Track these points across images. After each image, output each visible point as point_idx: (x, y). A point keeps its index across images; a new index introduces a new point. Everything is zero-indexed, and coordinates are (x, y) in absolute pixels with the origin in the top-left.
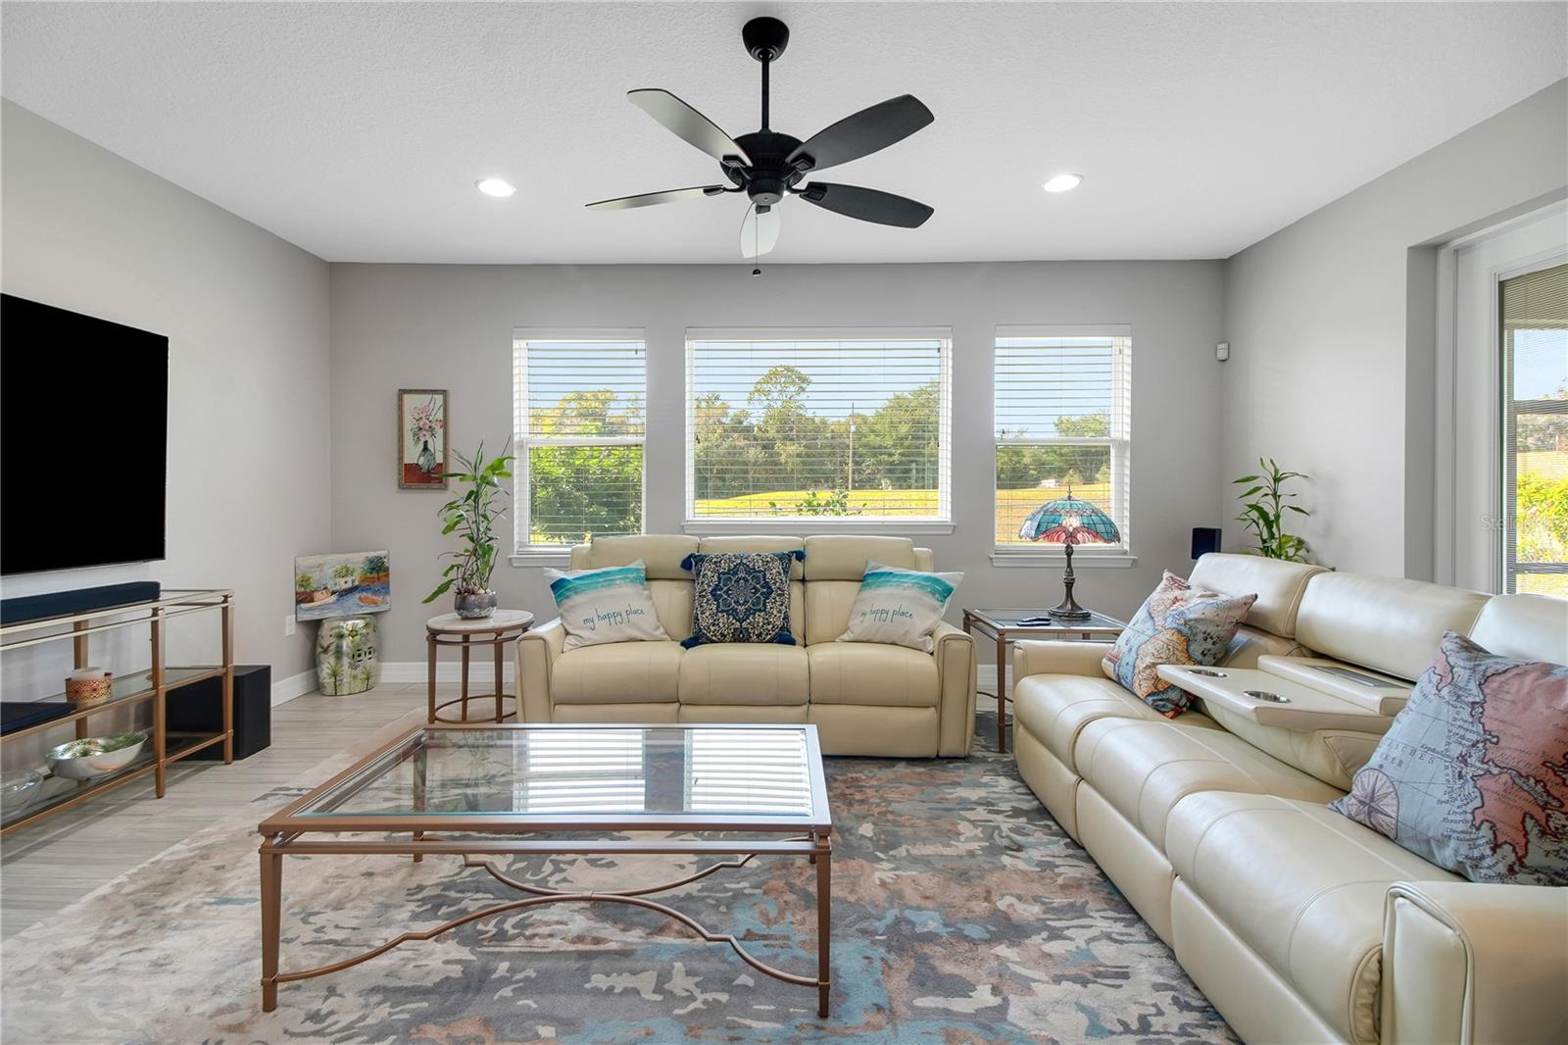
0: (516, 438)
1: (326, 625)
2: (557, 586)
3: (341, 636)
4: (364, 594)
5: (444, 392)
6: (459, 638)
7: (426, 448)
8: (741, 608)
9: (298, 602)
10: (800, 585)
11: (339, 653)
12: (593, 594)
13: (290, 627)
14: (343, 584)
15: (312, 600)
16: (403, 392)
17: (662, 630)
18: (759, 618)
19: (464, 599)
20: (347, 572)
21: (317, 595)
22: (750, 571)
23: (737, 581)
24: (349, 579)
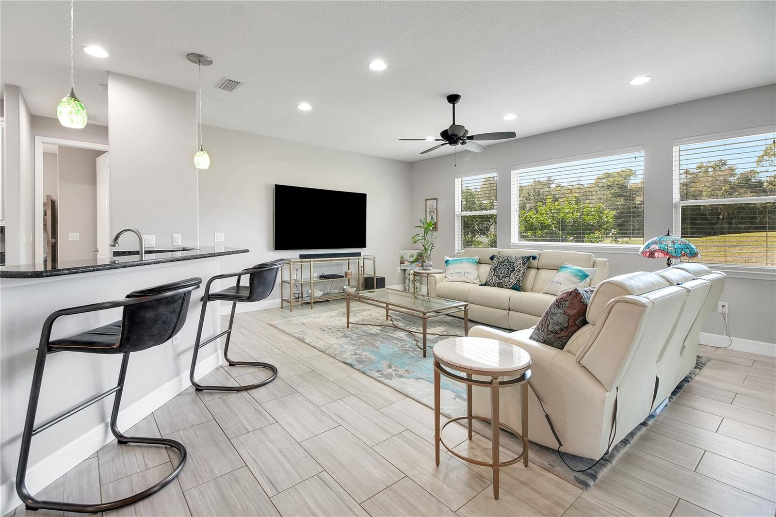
0: (456, 213)
1: (407, 271)
2: (447, 262)
3: (410, 275)
4: (417, 263)
5: (436, 199)
6: (426, 275)
7: (432, 218)
8: (502, 275)
9: (401, 263)
10: (536, 270)
11: (409, 279)
12: (455, 265)
13: (399, 271)
14: (412, 259)
15: (404, 263)
16: (426, 200)
17: (479, 280)
18: (507, 279)
19: (423, 264)
20: (412, 256)
21: (405, 262)
22: (509, 262)
23: (503, 265)
24: (413, 258)
